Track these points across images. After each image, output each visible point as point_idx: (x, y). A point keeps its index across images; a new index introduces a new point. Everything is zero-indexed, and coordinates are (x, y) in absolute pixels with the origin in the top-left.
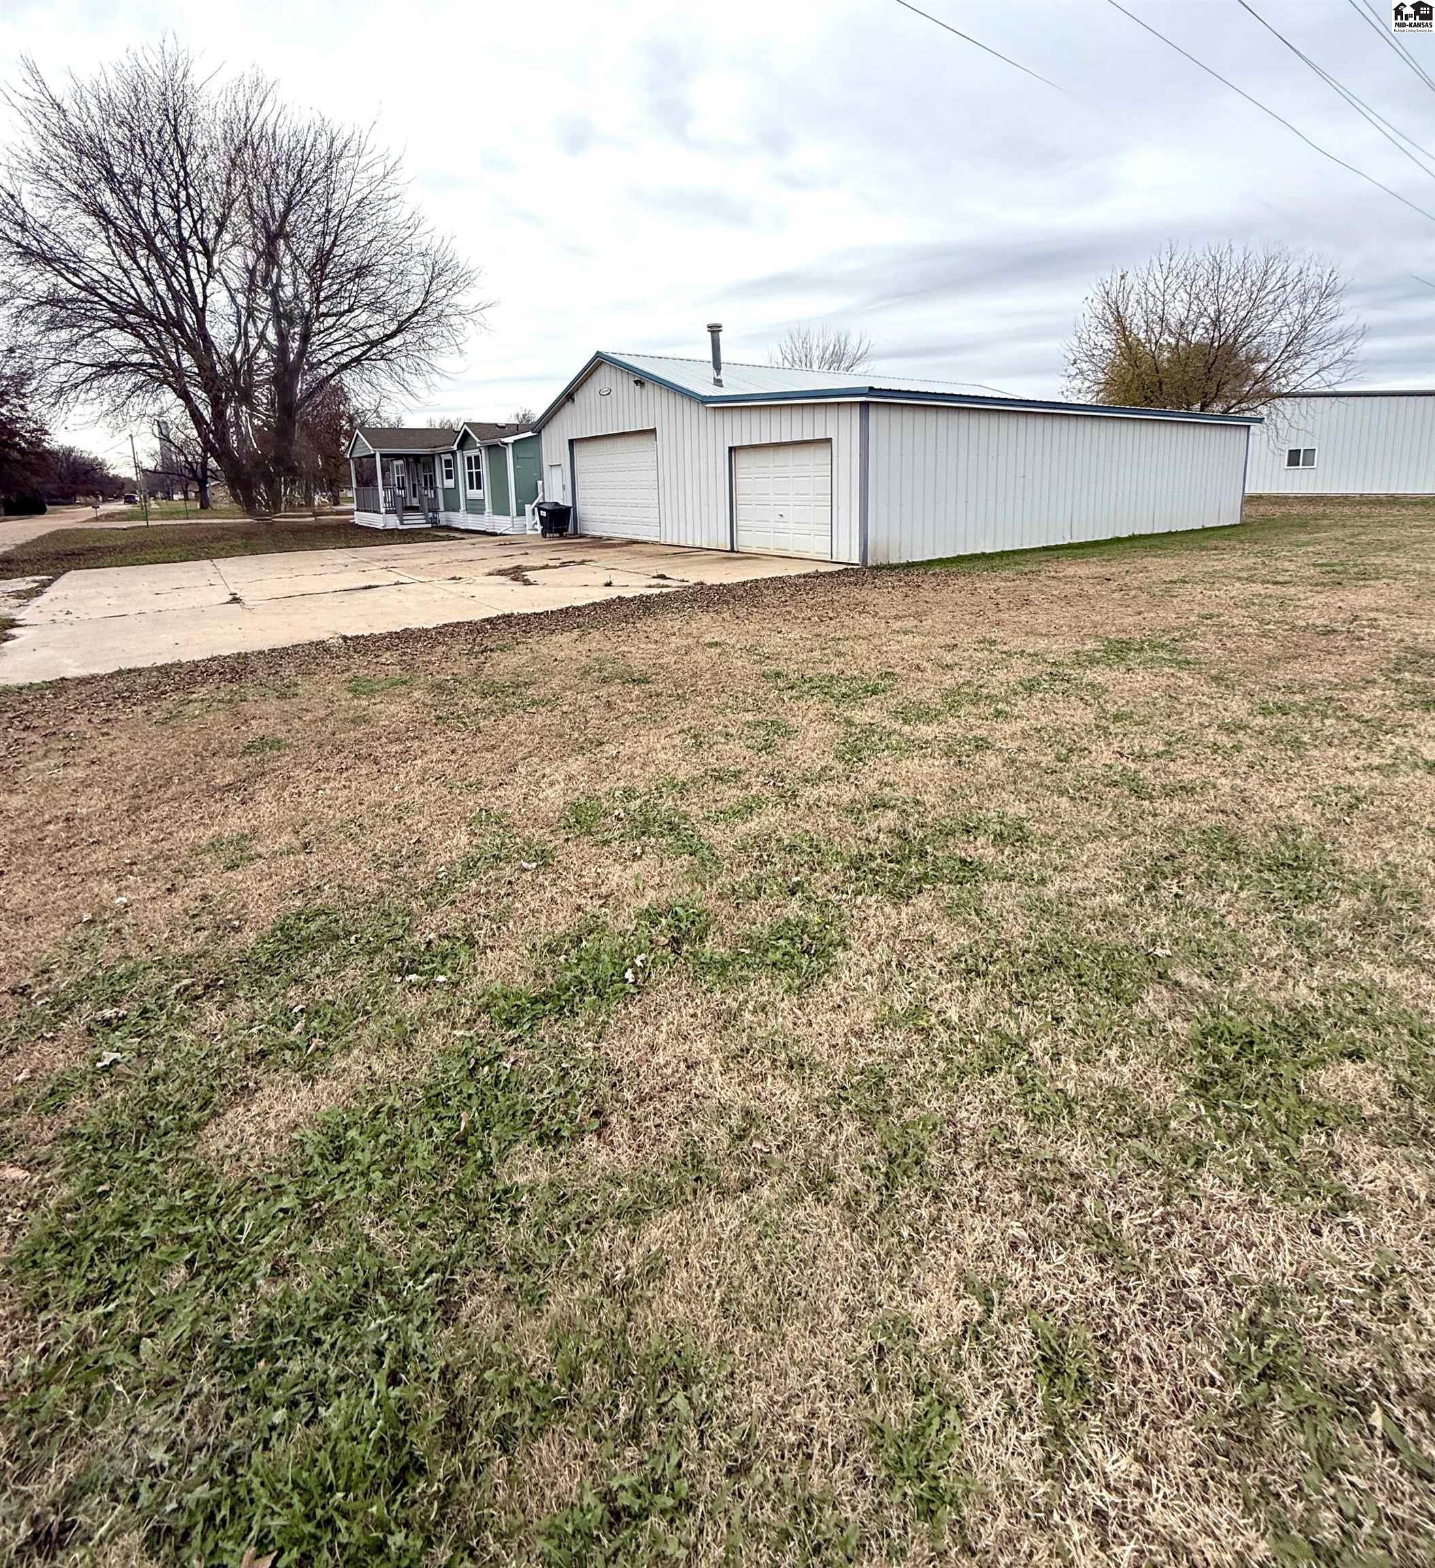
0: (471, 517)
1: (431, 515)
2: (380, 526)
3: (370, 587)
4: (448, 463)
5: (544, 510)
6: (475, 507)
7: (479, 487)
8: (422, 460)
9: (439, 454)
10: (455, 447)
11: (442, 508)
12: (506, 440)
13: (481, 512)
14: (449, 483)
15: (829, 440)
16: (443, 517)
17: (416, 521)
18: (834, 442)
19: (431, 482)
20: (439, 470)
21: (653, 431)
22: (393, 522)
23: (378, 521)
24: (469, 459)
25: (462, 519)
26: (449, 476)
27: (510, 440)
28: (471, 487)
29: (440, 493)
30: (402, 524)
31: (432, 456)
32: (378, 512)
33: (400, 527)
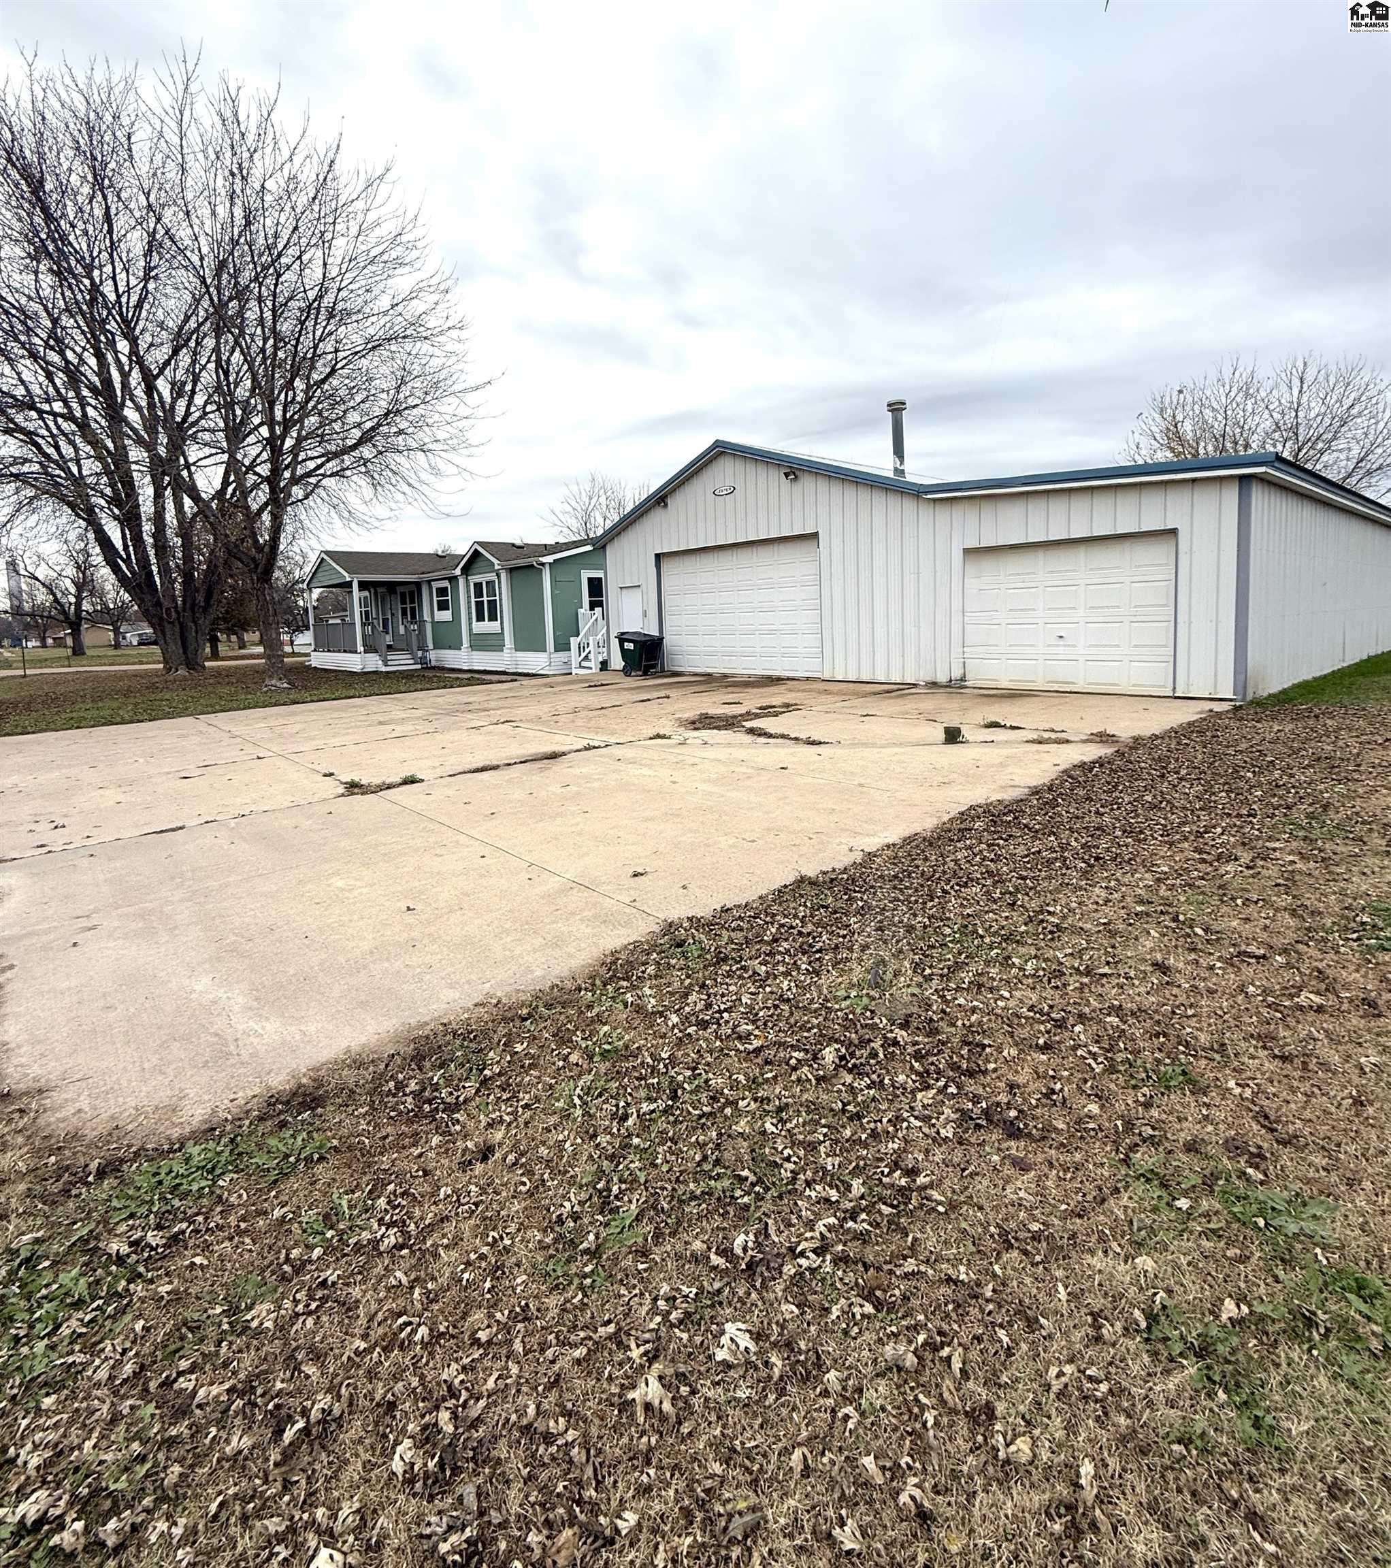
0: (477, 655)
1: (420, 654)
2: (357, 668)
3: (554, 756)
4: (442, 592)
5: (629, 641)
6: (483, 643)
7: (493, 618)
8: (399, 589)
9: (429, 582)
10: (458, 572)
11: (431, 646)
12: (544, 560)
13: (500, 648)
14: (446, 616)
15: (1174, 532)
16: (434, 656)
17: (402, 662)
18: (1182, 536)
19: (414, 615)
20: (428, 601)
21: (815, 536)
22: (373, 662)
23: (354, 662)
24: (478, 586)
25: (462, 658)
26: (443, 606)
27: (548, 559)
28: (480, 618)
29: (429, 628)
30: (386, 665)
31: (418, 585)
32: (356, 652)
33: (384, 669)
